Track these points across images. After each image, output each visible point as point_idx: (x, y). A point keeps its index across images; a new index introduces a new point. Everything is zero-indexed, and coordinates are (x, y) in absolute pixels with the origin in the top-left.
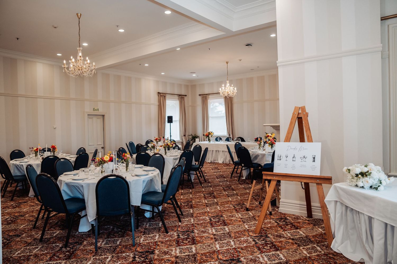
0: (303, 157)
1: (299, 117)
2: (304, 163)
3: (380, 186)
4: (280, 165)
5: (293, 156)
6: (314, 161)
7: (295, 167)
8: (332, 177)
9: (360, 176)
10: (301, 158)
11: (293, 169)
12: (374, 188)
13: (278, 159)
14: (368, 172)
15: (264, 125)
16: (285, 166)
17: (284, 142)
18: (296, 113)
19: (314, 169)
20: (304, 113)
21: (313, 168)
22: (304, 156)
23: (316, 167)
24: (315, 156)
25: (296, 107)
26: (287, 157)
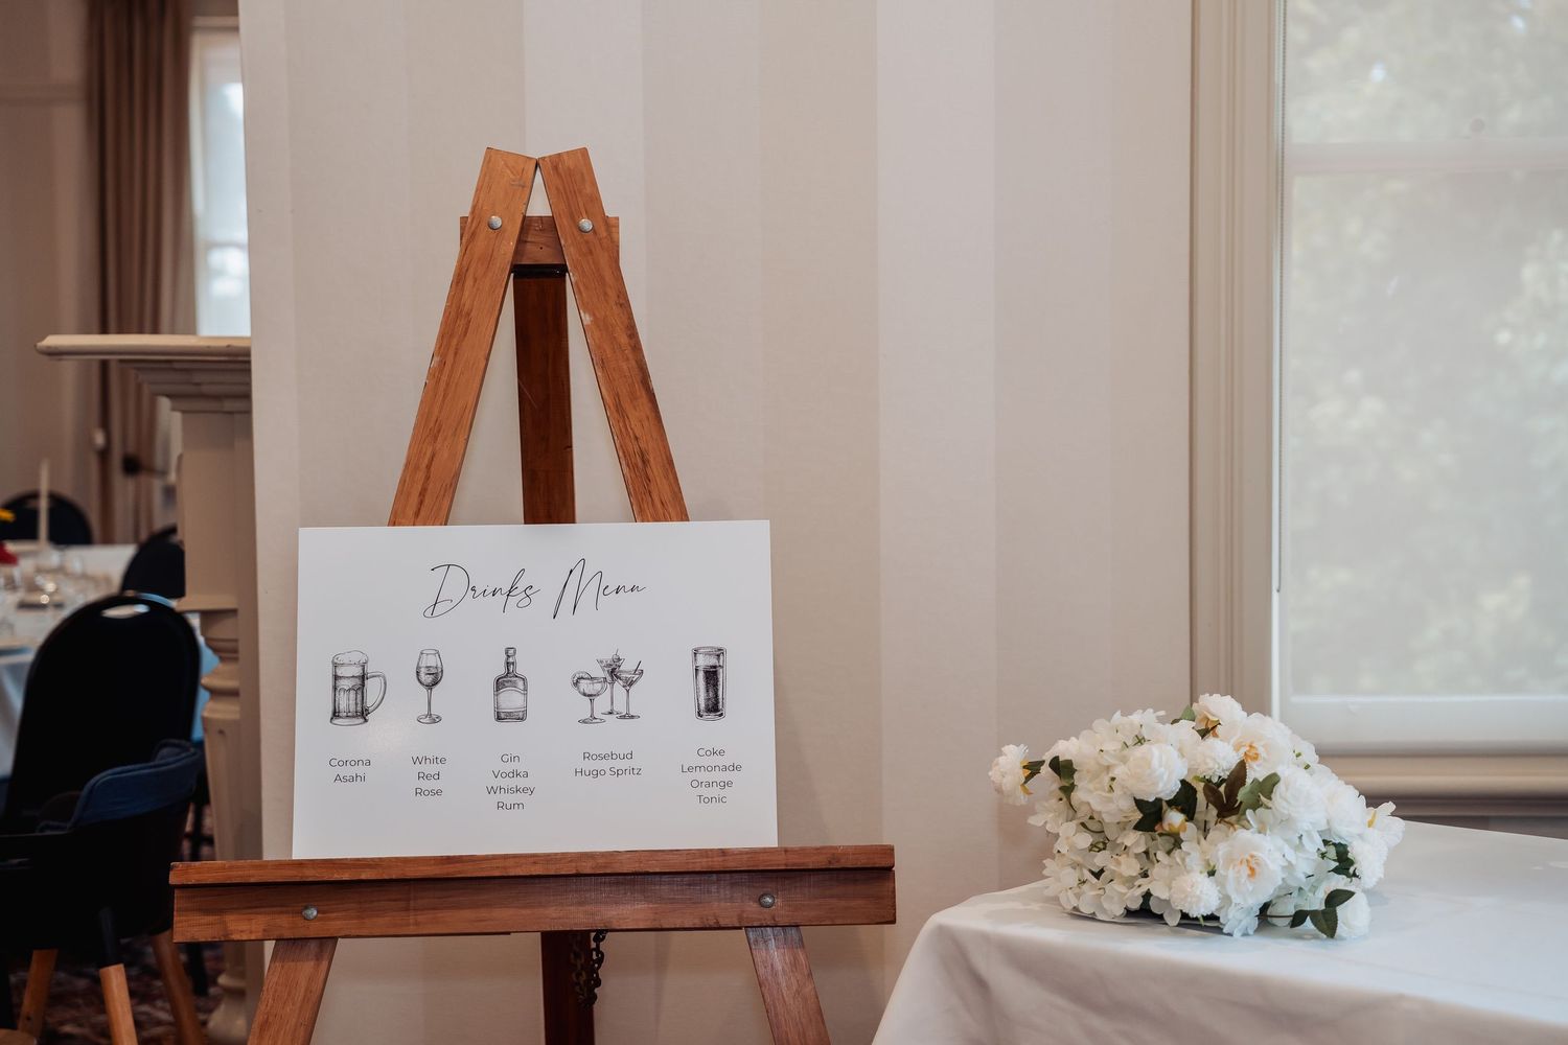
0: (600, 673)
1: (525, 262)
2: (611, 735)
3: (1350, 894)
4: (360, 770)
5: (502, 671)
6: (714, 708)
7: (520, 782)
8: (889, 851)
9: (1175, 818)
10: (584, 685)
11: (509, 799)
12: (1298, 918)
13: (336, 714)
14: (1238, 775)
15: (52, 341)
16: (422, 776)
17: (393, 523)
18: (497, 221)
19: (715, 791)
20: (586, 224)
21: (703, 776)
22: (608, 657)
23: (736, 768)
24: (719, 653)
25: (493, 159)
26: (430, 686)
